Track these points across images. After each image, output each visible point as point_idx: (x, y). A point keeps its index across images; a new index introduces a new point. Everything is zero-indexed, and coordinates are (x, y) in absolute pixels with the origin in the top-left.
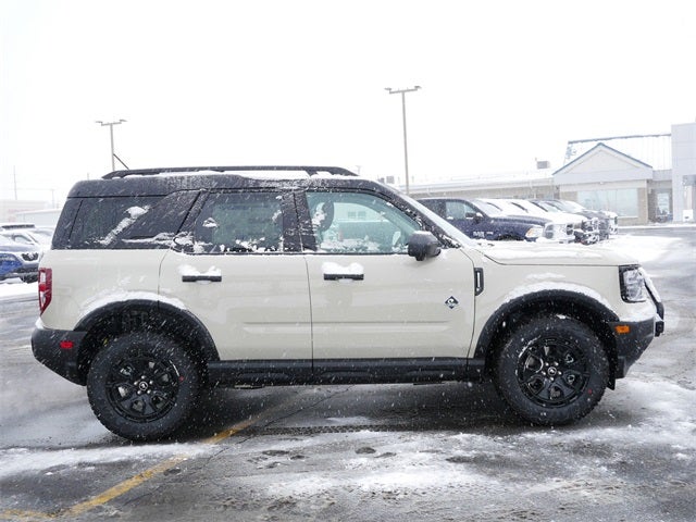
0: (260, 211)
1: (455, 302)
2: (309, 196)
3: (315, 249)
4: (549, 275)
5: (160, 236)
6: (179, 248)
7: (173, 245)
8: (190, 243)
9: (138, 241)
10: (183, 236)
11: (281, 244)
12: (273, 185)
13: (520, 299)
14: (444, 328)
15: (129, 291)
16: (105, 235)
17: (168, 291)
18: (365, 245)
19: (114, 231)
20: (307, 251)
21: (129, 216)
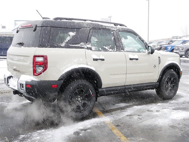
0: (108, 37)
1: (155, 66)
2: (119, 32)
3: (124, 50)
4: (171, 59)
5: (82, 44)
6: (88, 48)
7: (86, 47)
8: (91, 46)
9: (74, 45)
10: (88, 44)
11: (115, 48)
12: (110, 28)
13: (167, 65)
14: (152, 74)
15: (78, 64)
16: (62, 43)
17: (90, 64)
18: (135, 49)
19: (65, 41)
20: (122, 51)
21: (70, 35)
